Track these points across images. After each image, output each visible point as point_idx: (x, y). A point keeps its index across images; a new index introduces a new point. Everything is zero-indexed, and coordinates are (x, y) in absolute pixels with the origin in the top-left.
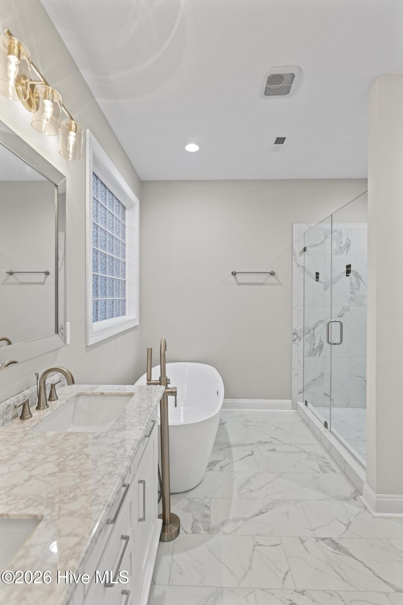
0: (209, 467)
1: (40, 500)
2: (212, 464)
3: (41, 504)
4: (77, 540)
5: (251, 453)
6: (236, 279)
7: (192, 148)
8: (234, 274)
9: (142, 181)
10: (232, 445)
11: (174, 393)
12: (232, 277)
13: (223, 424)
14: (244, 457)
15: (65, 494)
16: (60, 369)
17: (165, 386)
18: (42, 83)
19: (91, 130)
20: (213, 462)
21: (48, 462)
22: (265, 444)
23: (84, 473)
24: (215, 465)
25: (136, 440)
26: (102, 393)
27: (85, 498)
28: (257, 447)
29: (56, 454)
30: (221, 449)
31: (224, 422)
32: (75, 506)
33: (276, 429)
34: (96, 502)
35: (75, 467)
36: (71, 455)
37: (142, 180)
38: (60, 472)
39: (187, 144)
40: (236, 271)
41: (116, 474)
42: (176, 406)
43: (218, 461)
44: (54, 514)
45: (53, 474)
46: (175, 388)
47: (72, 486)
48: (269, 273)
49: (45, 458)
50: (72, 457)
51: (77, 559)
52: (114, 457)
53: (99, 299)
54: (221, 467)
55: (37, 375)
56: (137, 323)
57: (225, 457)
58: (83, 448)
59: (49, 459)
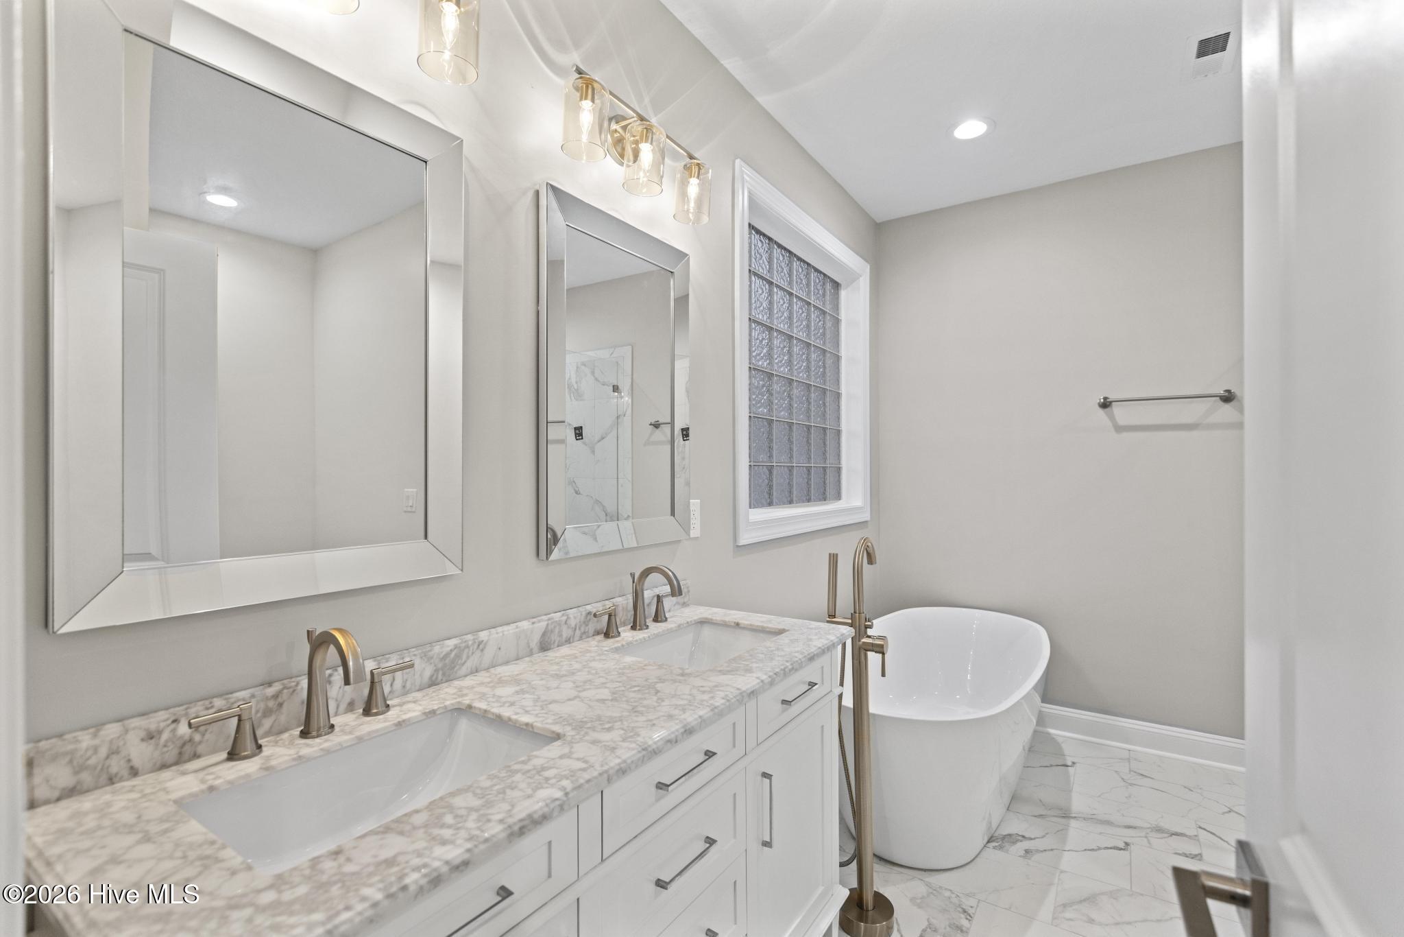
0: (998, 842)
1: (571, 721)
2: (1006, 839)
3: (570, 725)
4: (584, 765)
5: (1122, 845)
6: (1112, 418)
7: (971, 129)
8: (1105, 405)
9: (880, 223)
10: (1074, 815)
11: (880, 650)
12: (1101, 412)
13: (1067, 766)
14: (1099, 849)
15: (601, 722)
16: (664, 571)
17: (855, 628)
18: (636, 119)
19: (742, 160)
20: (1010, 835)
21: (606, 688)
22: (1174, 836)
23: (640, 709)
24: (1014, 843)
25: (738, 689)
26: (738, 624)
27: (622, 732)
28: (1146, 837)
29: (620, 682)
30: (1040, 816)
31: (1070, 764)
32: (606, 737)
33: (1224, 813)
34: (630, 740)
35: (632, 700)
36: (638, 686)
37: (878, 222)
38: (612, 700)
39: (955, 125)
40: (1112, 397)
41: (677, 719)
42: (883, 675)
43: (1023, 837)
44: (577, 737)
45: (603, 701)
46: (883, 638)
47: (615, 717)
48: (1217, 396)
49: (605, 683)
50: (636, 689)
51: (572, 782)
52: (690, 701)
53: (794, 465)
54: (1027, 851)
55: (633, 575)
56: (866, 516)
57: (1047, 834)
58: (657, 682)
59: (608, 685)
